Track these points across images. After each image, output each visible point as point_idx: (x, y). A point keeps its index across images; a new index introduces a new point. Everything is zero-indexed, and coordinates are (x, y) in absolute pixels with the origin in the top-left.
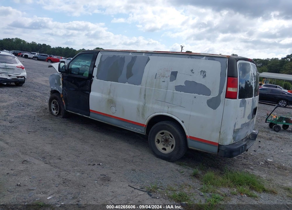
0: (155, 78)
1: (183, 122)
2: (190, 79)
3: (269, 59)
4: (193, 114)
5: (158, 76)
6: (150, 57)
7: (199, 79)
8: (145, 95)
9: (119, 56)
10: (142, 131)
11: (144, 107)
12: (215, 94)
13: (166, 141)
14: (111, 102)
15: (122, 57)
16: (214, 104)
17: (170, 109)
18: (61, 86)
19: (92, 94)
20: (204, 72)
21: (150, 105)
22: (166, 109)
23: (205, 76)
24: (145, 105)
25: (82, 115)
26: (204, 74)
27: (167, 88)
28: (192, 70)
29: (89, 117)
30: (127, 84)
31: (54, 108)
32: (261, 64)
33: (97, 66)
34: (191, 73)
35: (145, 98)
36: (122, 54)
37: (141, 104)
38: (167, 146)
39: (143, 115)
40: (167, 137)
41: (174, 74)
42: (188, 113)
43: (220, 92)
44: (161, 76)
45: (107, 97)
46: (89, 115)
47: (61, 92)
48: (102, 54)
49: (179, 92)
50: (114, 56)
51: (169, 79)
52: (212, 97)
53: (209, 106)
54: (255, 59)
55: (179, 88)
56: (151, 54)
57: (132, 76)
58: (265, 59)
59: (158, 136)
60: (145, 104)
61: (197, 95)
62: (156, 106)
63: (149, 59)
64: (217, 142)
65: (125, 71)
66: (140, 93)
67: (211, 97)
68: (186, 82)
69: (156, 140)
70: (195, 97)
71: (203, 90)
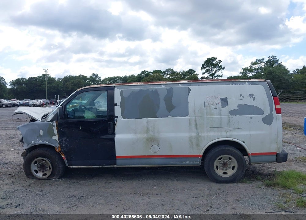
0: (204, 107)
1: (244, 142)
2: (242, 103)
3: (127, 76)
4: (252, 133)
5: (206, 104)
6: (190, 87)
7: (250, 102)
8: (196, 125)
9: (148, 90)
10: (197, 163)
11: (198, 137)
12: (267, 112)
13: (225, 165)
14: (152, 141)
15: (153, 91)
16: (268, 120)
17: (228, 134)
18: (56, 138)
19: (118, 137)
20: (252, 95)
21: (204, 134)
22: (224, 134)
23: (254, 99)
24: (198, 135)
25: (101, 166)
26: (253, 97)
27: (221, 114)
28: (241, 95)
29: (115, 166)
30: (170, 118)
31: (36, 169)
32: (121, 81)
33: (119, 104)
34: (241, 98)
35: (196, 128)
36: (151, 88)
37: (194, 134)
38: (226, 170)
39: (198, 145)
40: (226, 161)
41: (224, 101)
42: (247, 133)
43: (271, 110)
44: (210, 104)
45: (146, 135)
46: (115, 164)
47: (57, 145)
48: (120, 90)
49: (235, 116)
50: (141, 90)
51: (220, 105)
52: (266, 115)
53: (265, 123)
54: (115, 77)
55: (233, 112)
56: (190, 84)
57: (174, 108)
58: (123, 76)
59: (217, 163)
60: (198, 133)
61: (252, 115)
62: (212, 134)
63: (189, 90)
64: (275, 151)
65: (162, 104)
66: (190, 124)
67: (264, 115)
68: (239, 106)
69: (215, 167)
70: (251, 118)
71: (257, 111)
